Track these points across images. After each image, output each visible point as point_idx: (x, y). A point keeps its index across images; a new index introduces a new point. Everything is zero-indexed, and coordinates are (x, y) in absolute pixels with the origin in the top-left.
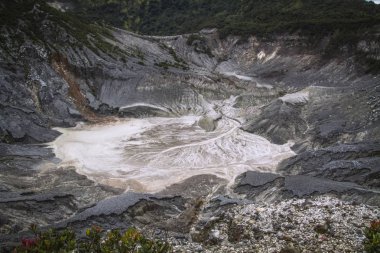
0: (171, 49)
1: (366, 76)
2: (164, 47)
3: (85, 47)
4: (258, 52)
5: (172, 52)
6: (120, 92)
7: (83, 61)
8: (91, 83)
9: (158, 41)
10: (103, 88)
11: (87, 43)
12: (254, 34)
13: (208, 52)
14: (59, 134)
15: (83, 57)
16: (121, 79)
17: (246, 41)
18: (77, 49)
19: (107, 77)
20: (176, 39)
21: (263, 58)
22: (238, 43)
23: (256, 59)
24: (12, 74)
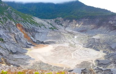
0: (50, 23)
1: (114, 31)
2: (48, 23)
3: (27, 22)
4: (76, 24)
5: (51, 24)
6: (42, 37)
7: (28, 26)
8: (32, 34)
9: (46, 21)
10: (36, 35)
11: (27, 21)
12: (74, 19)
13: (61, 25)
14: (27, 50)
15: (27, 25)
16: (41, 33)
17: (72, 21)
18: (25, 23)
19: (37, 32)
20: (51, 20)
21: (78, 26)
22: (70, 22)
23: (76, 27)
24: (5, 30)
